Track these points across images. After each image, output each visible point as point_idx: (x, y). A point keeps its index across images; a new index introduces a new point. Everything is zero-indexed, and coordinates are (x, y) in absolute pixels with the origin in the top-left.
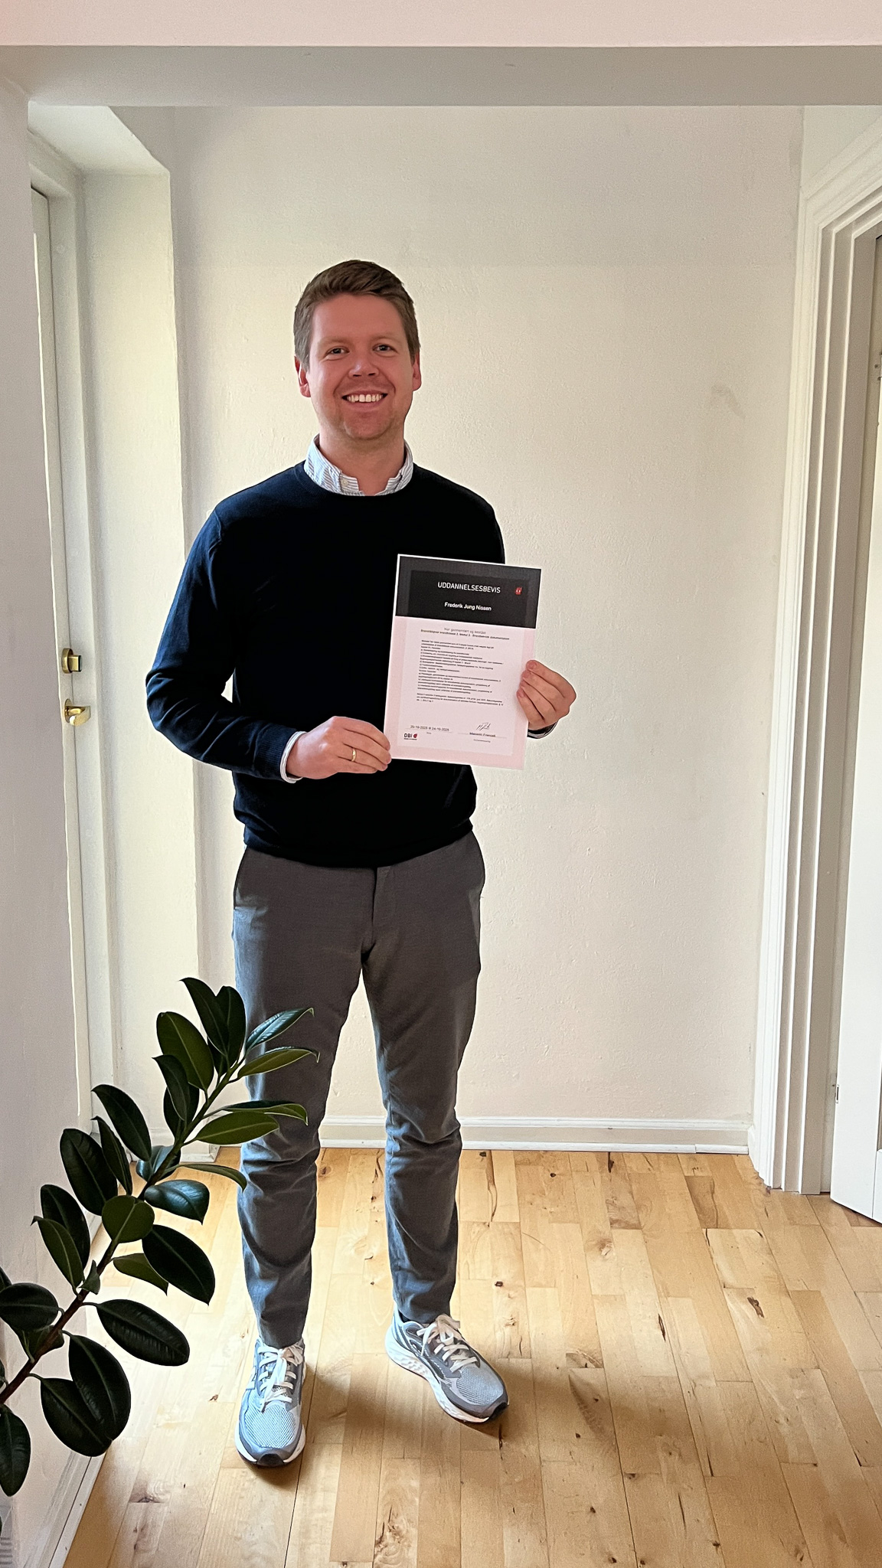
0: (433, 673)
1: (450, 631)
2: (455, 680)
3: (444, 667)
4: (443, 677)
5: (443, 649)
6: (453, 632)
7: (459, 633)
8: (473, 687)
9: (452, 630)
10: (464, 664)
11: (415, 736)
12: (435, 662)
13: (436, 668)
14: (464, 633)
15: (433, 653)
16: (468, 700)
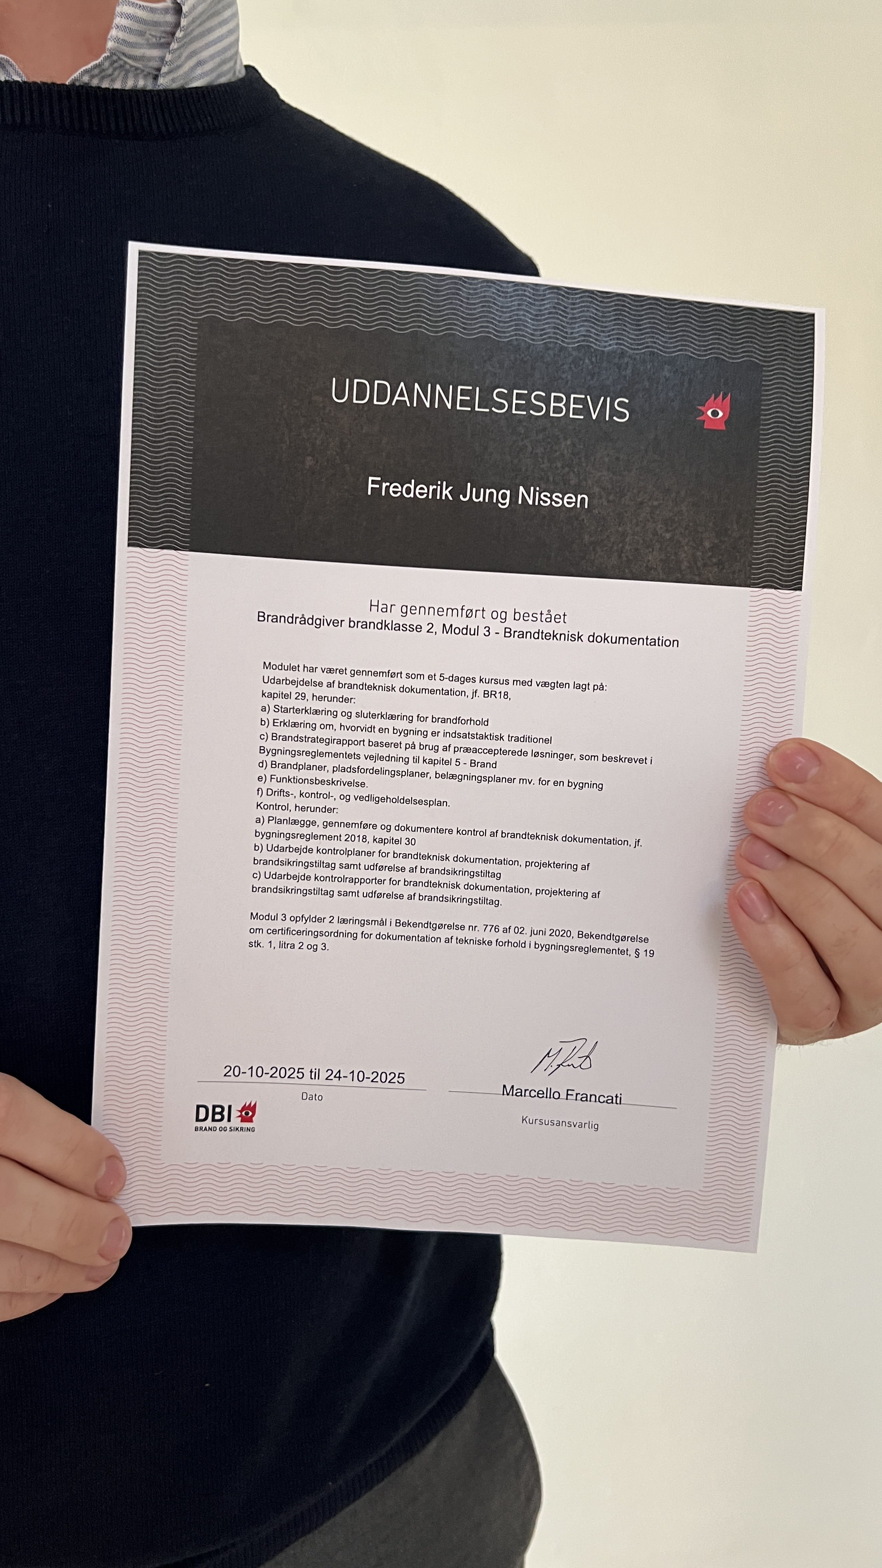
0: (320, 817)
1: (394, 617)
2: (425, 843)
3: (376, 785)
4: (370, 833)
5: (364, 701)
6: (409, 620)
7: (438, 622)
8: (510, 876)
9: (406, 611)
10: (465, 770)
11: (248, 1113)
12: (329, 762)
13: (336, 791)
14: (460, 622)
15: (319, 720)
16: (492, 936)
